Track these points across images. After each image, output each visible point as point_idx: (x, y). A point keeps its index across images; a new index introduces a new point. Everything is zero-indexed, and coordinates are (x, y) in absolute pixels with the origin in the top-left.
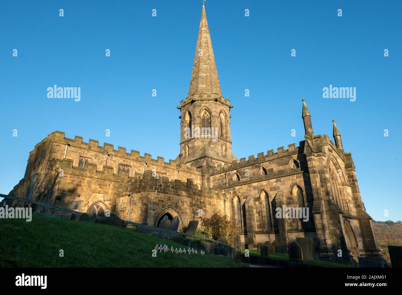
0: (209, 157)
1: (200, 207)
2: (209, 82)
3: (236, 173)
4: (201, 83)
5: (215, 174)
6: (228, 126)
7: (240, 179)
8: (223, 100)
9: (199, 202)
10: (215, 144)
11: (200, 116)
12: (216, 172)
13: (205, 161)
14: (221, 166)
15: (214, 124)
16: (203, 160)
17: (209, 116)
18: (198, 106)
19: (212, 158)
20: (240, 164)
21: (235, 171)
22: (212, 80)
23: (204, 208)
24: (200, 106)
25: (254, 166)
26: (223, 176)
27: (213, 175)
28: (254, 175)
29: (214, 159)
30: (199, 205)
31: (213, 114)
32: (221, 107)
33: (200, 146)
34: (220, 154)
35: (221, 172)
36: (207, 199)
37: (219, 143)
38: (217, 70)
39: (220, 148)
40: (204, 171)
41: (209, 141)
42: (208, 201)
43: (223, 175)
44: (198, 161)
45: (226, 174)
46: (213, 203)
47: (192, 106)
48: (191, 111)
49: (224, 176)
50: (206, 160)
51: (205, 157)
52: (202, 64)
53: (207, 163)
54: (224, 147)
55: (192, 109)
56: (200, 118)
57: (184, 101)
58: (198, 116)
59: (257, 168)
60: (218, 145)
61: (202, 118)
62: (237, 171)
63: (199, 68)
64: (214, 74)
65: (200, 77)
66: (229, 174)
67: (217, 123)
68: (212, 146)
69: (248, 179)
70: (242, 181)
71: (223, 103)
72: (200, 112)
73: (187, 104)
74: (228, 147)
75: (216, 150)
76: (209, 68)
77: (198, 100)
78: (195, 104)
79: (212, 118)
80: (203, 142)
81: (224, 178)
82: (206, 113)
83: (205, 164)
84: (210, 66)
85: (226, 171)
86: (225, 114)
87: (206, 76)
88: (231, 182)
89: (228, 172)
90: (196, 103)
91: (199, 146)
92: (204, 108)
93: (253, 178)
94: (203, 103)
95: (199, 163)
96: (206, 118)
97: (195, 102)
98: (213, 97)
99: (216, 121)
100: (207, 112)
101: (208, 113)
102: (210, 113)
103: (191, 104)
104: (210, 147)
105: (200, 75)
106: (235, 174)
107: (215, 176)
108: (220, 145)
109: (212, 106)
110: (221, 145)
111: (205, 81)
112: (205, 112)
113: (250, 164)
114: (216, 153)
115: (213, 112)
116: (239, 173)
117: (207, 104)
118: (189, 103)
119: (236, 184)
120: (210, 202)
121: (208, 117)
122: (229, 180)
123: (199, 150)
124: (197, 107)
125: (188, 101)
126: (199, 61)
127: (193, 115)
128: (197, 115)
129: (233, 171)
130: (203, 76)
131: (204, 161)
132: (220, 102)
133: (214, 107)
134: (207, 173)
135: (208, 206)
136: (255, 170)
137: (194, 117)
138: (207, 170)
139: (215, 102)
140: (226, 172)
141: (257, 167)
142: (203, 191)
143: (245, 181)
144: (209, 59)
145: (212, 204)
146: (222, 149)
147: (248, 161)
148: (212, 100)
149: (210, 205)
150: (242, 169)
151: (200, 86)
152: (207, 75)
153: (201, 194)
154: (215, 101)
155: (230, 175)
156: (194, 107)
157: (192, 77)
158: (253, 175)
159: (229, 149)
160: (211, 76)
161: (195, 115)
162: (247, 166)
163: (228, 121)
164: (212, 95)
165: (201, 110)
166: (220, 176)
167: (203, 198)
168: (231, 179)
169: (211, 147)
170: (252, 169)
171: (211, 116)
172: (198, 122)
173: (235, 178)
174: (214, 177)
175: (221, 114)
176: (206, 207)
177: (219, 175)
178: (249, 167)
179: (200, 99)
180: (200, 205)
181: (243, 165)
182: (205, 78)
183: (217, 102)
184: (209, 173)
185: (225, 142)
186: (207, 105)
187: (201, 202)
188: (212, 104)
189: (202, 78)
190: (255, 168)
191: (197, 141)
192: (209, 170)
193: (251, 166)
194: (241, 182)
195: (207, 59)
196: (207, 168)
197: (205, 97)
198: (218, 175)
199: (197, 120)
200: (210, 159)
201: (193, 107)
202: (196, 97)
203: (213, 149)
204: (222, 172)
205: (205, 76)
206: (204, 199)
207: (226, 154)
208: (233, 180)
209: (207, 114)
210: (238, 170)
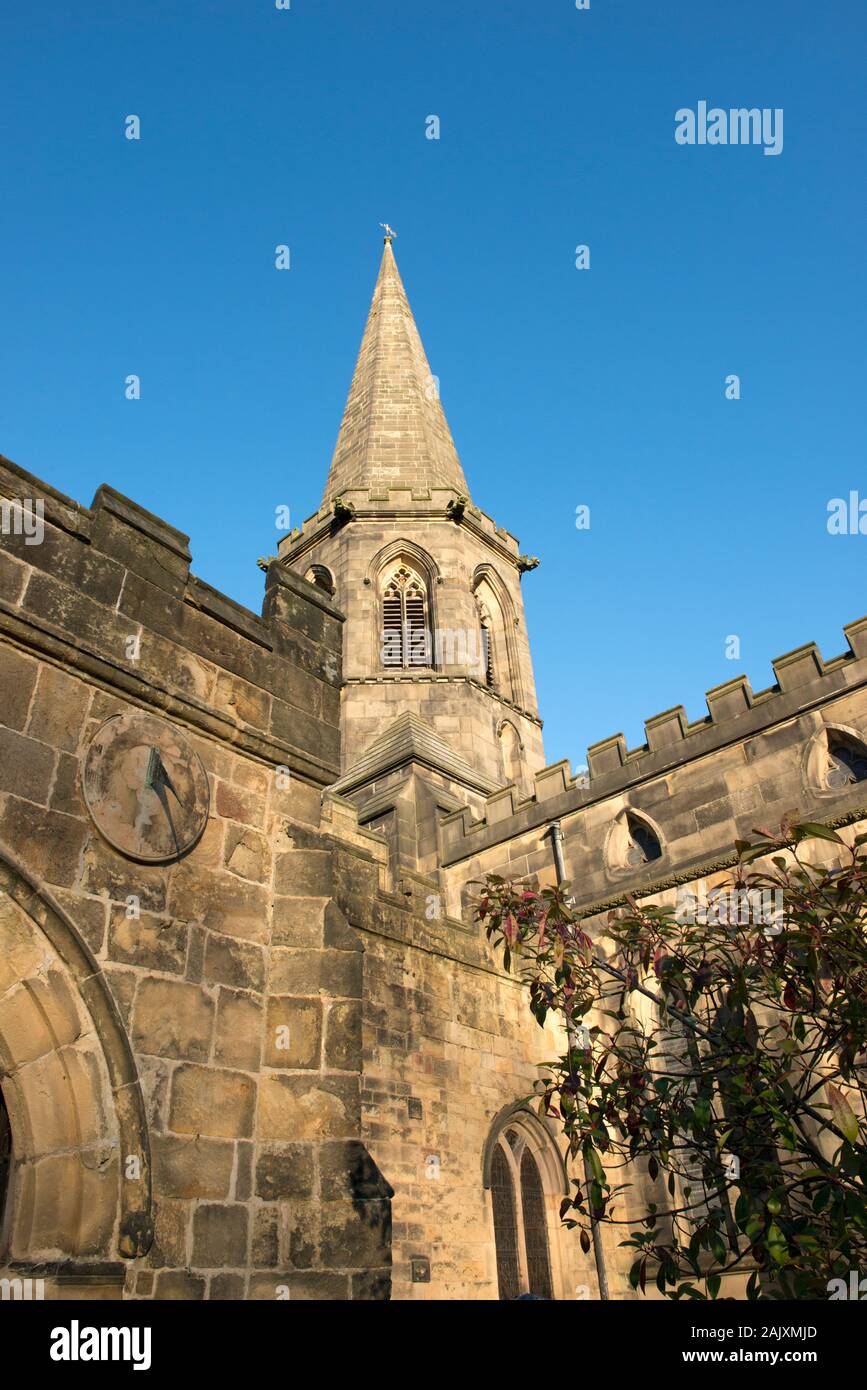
0: (432, 766)
1: (390, 1029)
2: (418, 459)
3: (626, 811)
4: (379, 463)
5: (478, 845)
6: (520, 644)
7: (664, 844)
8: (486, 526)
9: (383, 990)
10: (461, 713)
11: (377, 584)
12: (481, 834)
13: (411, 784)
14: (515, 791)
15: (453, 615)
16: (394, 778)
17: (423, 586)
18: (365, 538)
19: (451, 776)
20: (652, 749)
21: (619, 803)
22: (433, 456)
23: (425, 1046)
24: (379, 537)
25: (757, 739)
26: (531, 848)
27: (466, 857)
28: (770, 793)
29: (461, 781)
30: (383, 1012)
31: (444, 572)
32: (478, 550)
33: (375, 720)
34: (492, 770)
35: (517, 826)
36: (449, 977)
37: (482, 710)
38: (452, 433)
39: (488, 733)
40: (404, 837)
41: (427, 697)
42: (456, 989)
43: (534, 843)
44: (369, 794)
45: (551, 833)
46: (493, 1009)
47: (336, 544)
48: (331, 564)
49: (541, 846)
50: (418, 778)
51: (406, 760)
52: (384, 400)
53: (424, 791)
54: (507, 738)
55: (335, 555)
56: (378, 596)
57: (295, 535)
58: (367, 582)
59: (785, 745)
60: (477, 717)
61: (387, 599)
62: (635, 801)
63: (370, 412)
64: (438, 440)
65: (377, 440)
66: (576, 829)
67: (467, 613)
68: (442, 721)
69: (728, 831)
70: (683, 852)
71: (487, 540)
72: (377, 565)
73: (311, 542)
74: (525, 740)
75: (466, 742)
76: (414, 413)
77: (366, 515)
78: (349, 530)
79: (440, 590)
80: (394, 702)
81: (542, 858)
82: (408, 576)
83: (407, 795)
84: (418, 407)
85: (551, 812)
86: (501, 590)
87: (405, 439)
88: (597, 877)
89: (565, 821)
90: (358, 526)
91: (368, 724)
92: (394, 550)
93: (763, 815)
94: (391, 527)
95: (370, 801)
96: (406, 599)
97: (351, 525)
98: (440, 501)
99: (460, 606)
100: (409, 569)
101: (414, 575)
102: (428, 570)
103: (332, 536)
104: (432, 725)
105: (375, 434)
106: (618, 818)
107: (477, 857)
108: (487, 722)
109: (437, 541)
110: (491, 720)
111: (397, 456)
112: (402, 571)
113: (727, 734)
114: (469, 759)
115: (441, 563)
116: (646, 810)
117: (413, 532)
118: (319, 536)
119: (638, 880)
120: (472, 1000)
121: (419, 594)
122: (575, 869)
123: (370, 742)
124: (361, 542)
125: (313, 529)
126: (370, 394)
127: (340, 578)
128: (358, 575)
129: (600, 806)
130: (387, 439)
131: (400, 786)
132: (476, 530)
133: (445, 542)
134: (426, 845)
135: (454, 1030)
136: (776, 764)
137: (343, 587)
138: (422, 832)
139: (452, 524)
140: (557, 818)
141: (779, 742)
142: (412, 901)
143: (702, 851)
144: (414, 386)
145: (482, 1015)
146: (498, 745)
147: (708, 719)
148: (435, 513)
149: (472, 1022)
150: (667, 777)
151: (373, 473)
152: (407, 435)
153: (404, 927)
154: (450, 517)
155: (584, 836)
156: (346, 542)
157: (338, 452)
158: (759, 801)
159: (534, 750)
160: (425, 441)
161: (350, 578)
162: (704, 748)
163: (516, 621)
164: (435, 495)
165: (379, 554)
166: (514, 855)
167: (415, 959)
168: (597, 859)
169: (440, 729)
170: (748, 761)
171: (434, 581)
172: (366, 606)
173: (620, 846)
174: (469, 869)
175: (483, 586)
176: (439, 1041)
177: (508, 846)
178: (719, 754)
179: (374, 507)
180: (394, 1015)
181: (676, 750)
182: (401, 446)
183: (462, 528)
184: (437, 849)
185: (511, 714)
186: (412, 535)
187: (397, 990)
188: (438, 531)
189: (384, 447)
190: (771, 753)
191: (359, 697)
192: (435, 830)
193: (741, 745)
194: (675, 860)
195: (407, 386)
196: (420, 821)
197: (402, 501)
198: (500, 847)
199: (359, 597)
200: (436, 778)
201: (341, 545)
202: (359, 502)
203: (451, 735)
204: (526, 824)
205: (397, 440)
206: (427, 968)
207: (521, 776)
208: (611, 860)
209: (410, 580)
210: (639, 788)
